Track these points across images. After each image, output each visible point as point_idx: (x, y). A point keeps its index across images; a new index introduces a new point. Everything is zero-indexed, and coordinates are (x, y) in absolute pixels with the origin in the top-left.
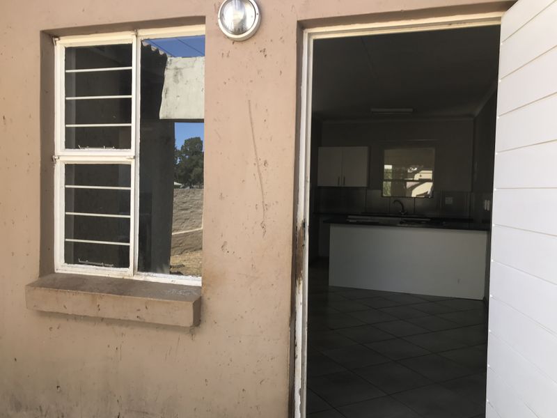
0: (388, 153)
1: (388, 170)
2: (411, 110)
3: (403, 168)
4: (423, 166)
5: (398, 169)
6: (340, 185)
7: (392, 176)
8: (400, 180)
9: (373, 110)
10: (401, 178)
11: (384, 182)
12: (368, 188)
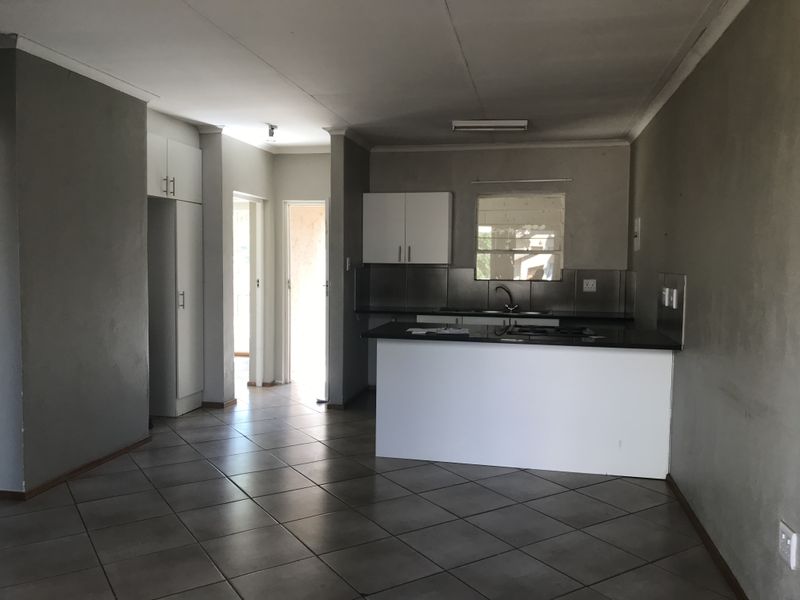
0: (485, 204)
1: (485, 234)
2: (524, 123)
3: (511, 230)
4: (543, 227)
5: (502, 231)
6: (403, 262)
7: (493, 244)
8: (506, 251)
9: (456, 123)
10: (507, 248)
11: (479, 256)
12: (452, 265)
